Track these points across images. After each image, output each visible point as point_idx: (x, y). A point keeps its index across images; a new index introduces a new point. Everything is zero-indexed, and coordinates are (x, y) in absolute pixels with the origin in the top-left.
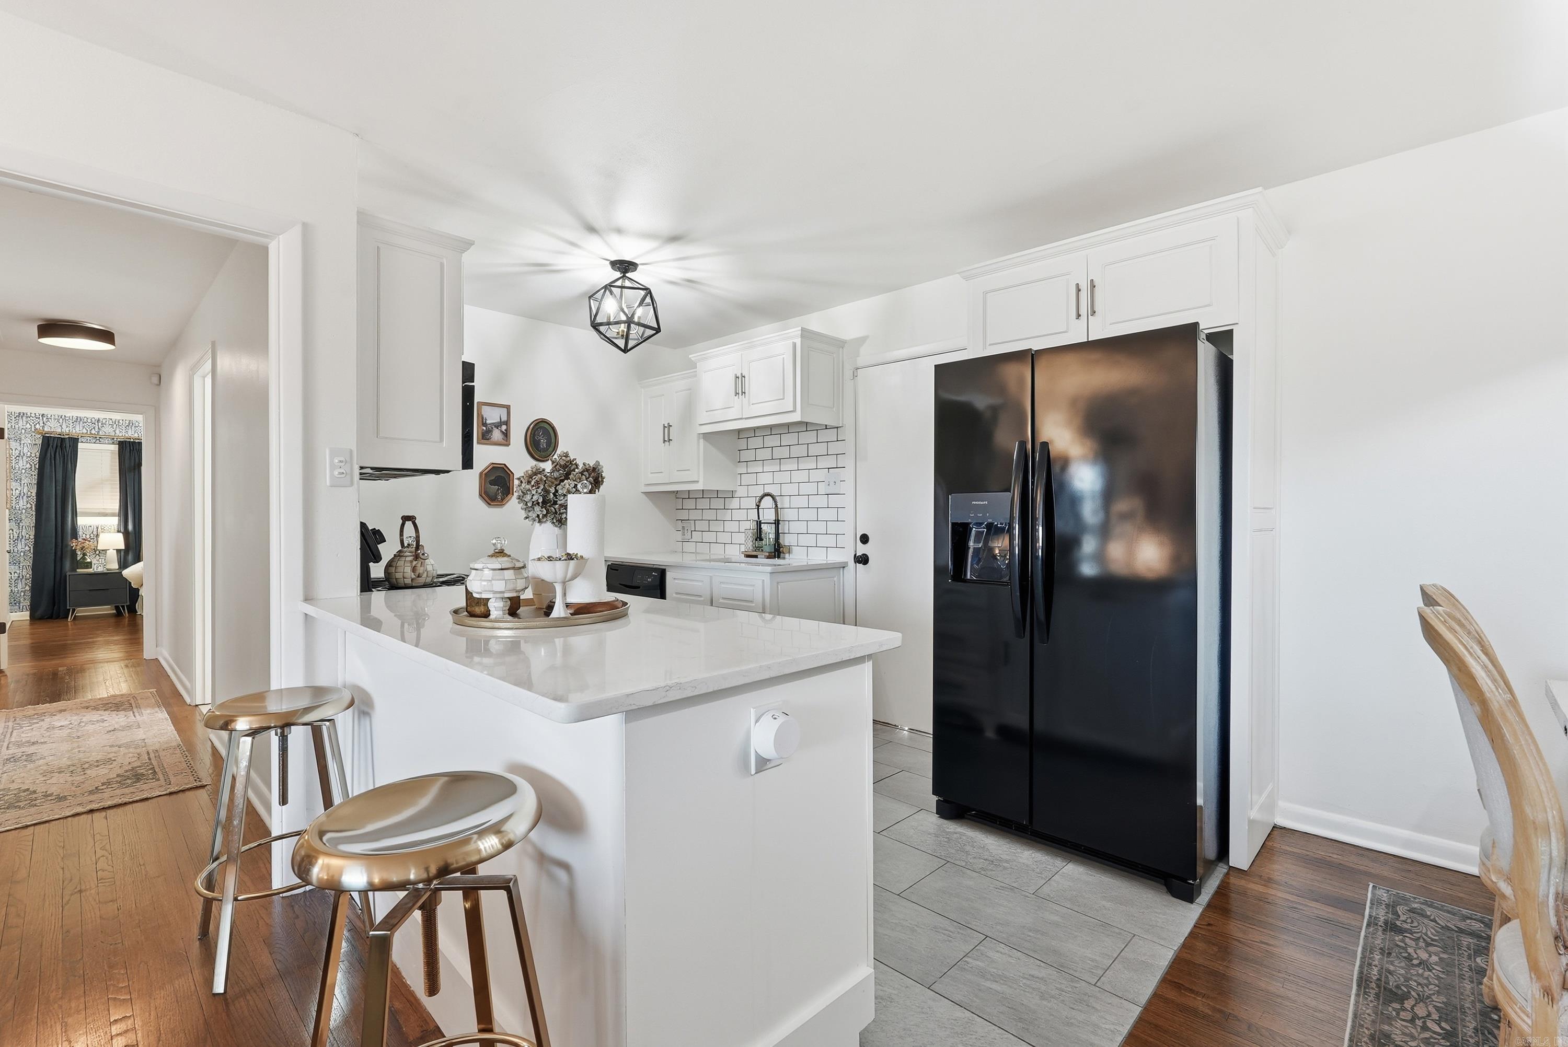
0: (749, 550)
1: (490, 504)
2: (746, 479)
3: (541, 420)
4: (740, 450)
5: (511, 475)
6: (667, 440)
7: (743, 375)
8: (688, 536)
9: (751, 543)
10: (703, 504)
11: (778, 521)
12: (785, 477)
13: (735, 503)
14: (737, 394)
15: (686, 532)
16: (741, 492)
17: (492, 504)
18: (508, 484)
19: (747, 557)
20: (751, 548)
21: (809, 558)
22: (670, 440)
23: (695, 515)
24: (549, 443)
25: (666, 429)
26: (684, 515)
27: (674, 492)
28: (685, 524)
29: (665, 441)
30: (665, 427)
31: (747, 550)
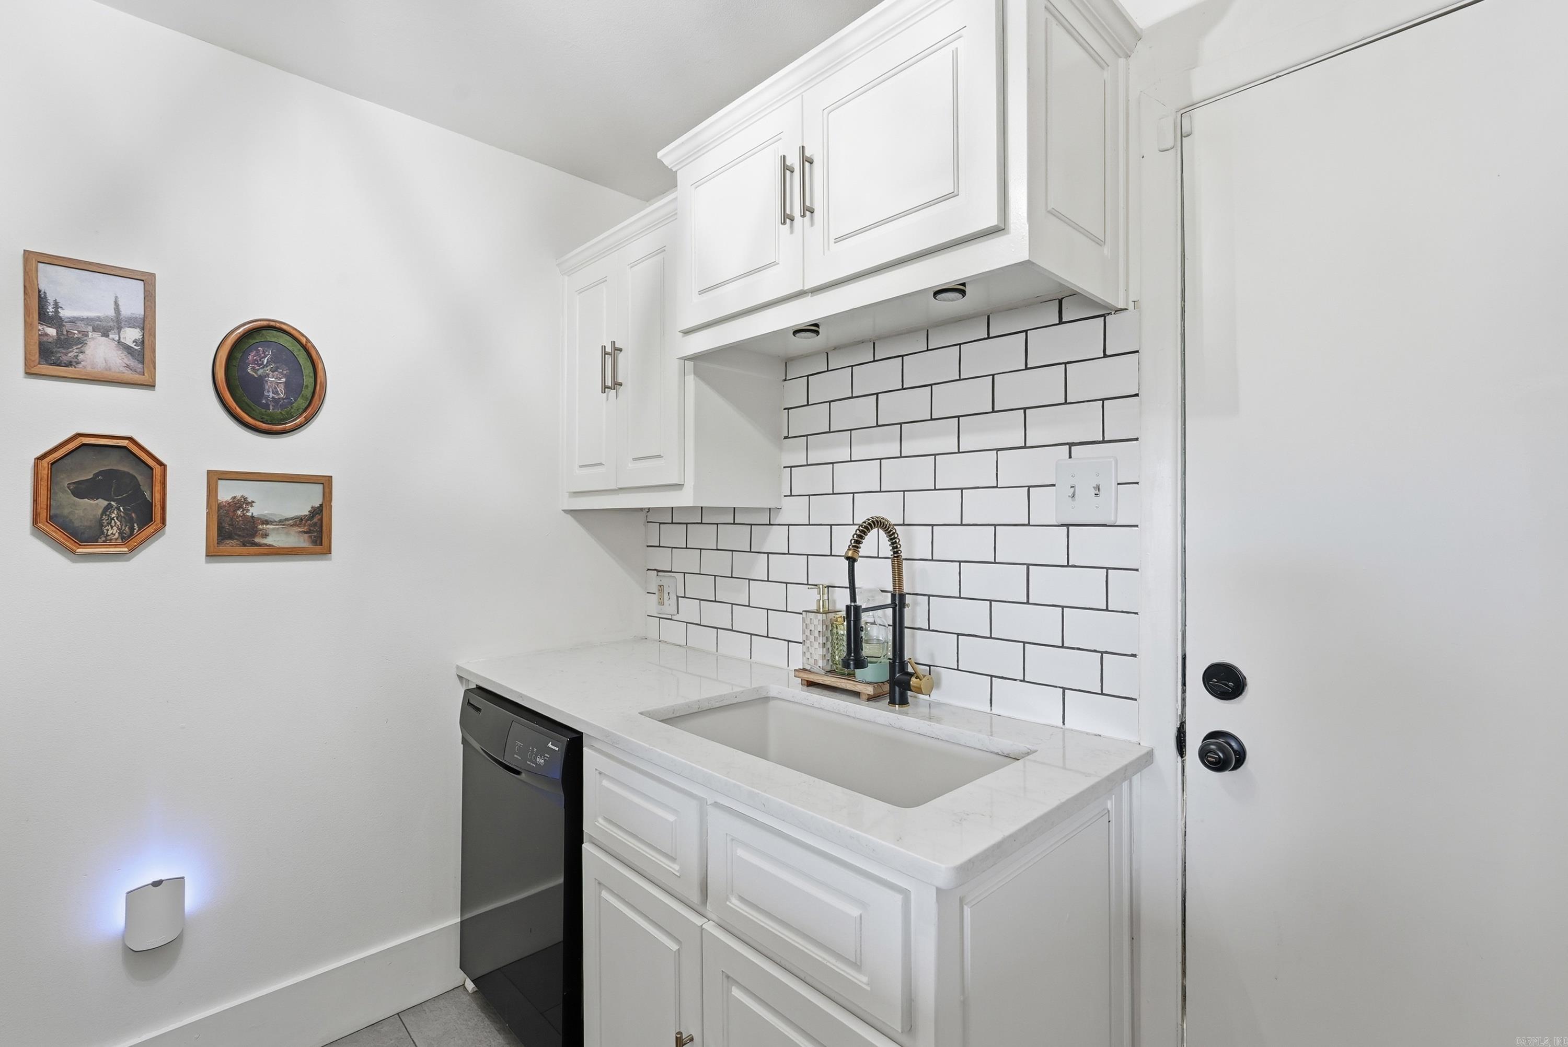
0: (816, 669)
1: (73, 552)
2: (804, 481)
3: (265, 323)
4: (788, 409)
5: (157, 469)
6: (612, 385)
7: (807, 154)
8: (669, 607)
9: (821, 651)
10: (703, 536)
11: (902, 596)
12: (920, 473)
13: (775, 539)
14: (787, 218)
15: (666, 595)
16: (793, 511)
17: (80, 550)
18: (147, 494)
19: (808, 686)
20: (820, 663)
21: (994, 711)
22: (617, 385)
23: (686, 561)
24: (293, 388)
25: (609, 359)
26: (661, 559)
27: (642, 509)
28: (666, 580)
29: (605, 388)
30: (605, 353)
31: (808, 667)
